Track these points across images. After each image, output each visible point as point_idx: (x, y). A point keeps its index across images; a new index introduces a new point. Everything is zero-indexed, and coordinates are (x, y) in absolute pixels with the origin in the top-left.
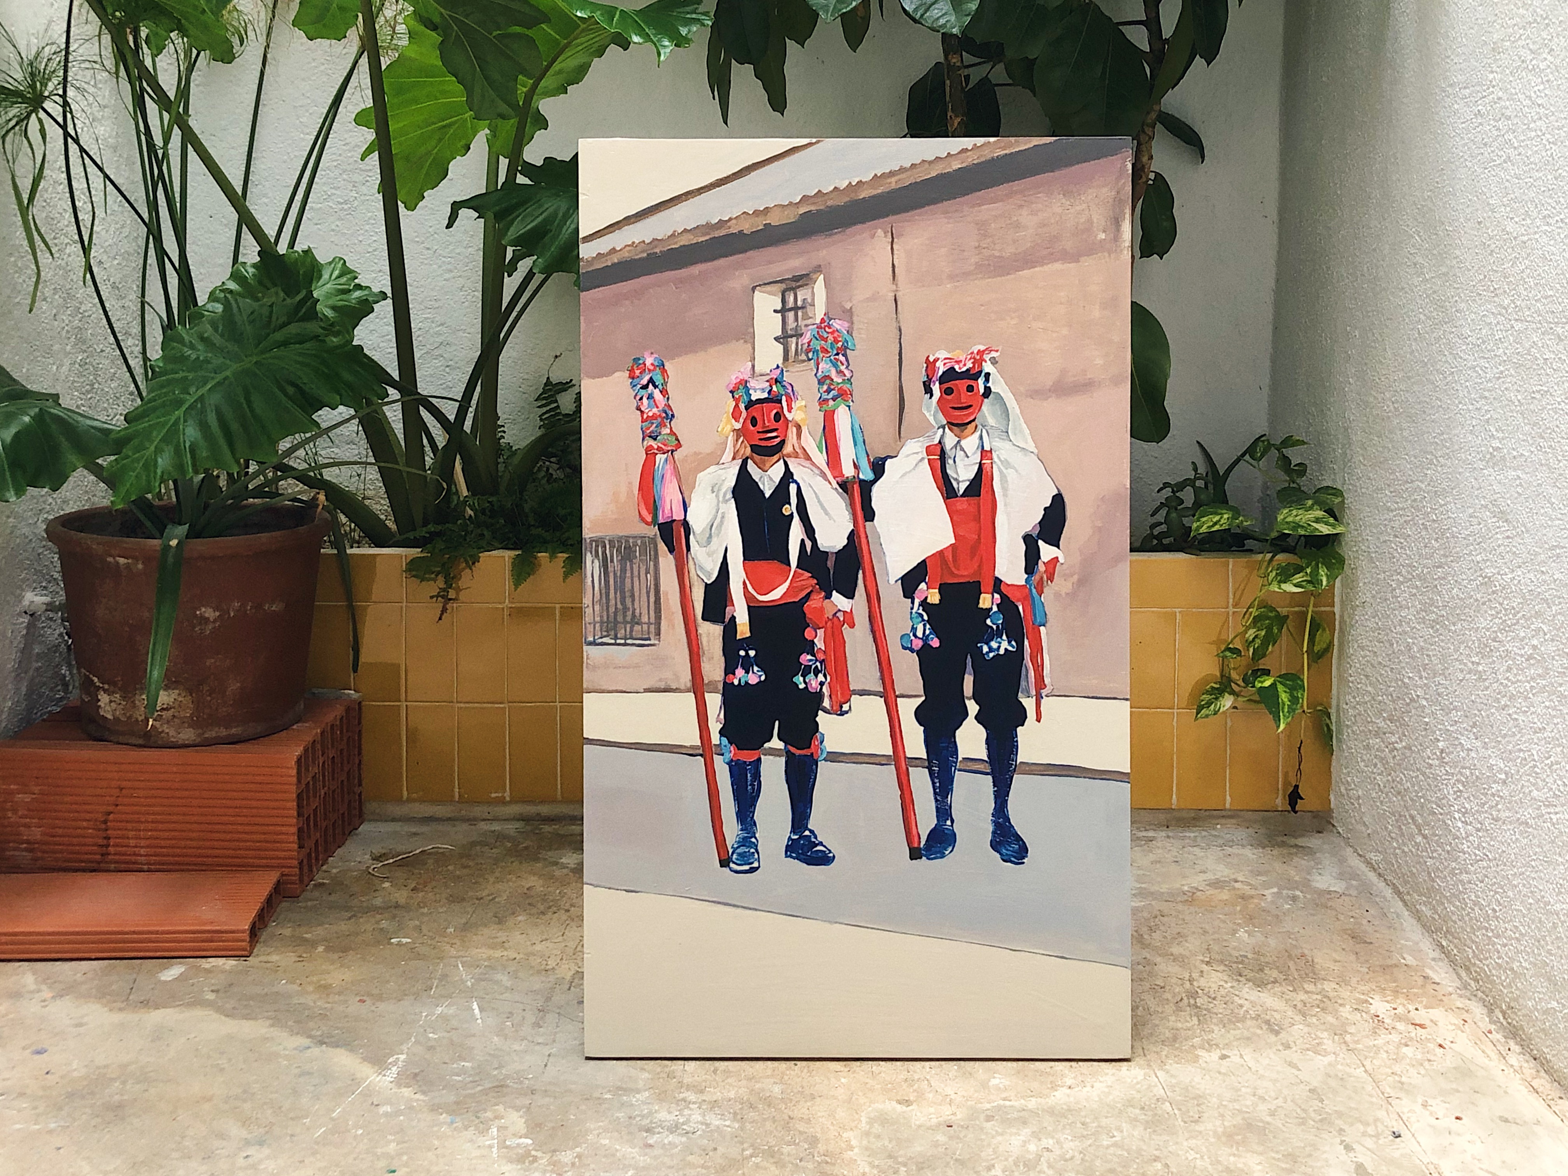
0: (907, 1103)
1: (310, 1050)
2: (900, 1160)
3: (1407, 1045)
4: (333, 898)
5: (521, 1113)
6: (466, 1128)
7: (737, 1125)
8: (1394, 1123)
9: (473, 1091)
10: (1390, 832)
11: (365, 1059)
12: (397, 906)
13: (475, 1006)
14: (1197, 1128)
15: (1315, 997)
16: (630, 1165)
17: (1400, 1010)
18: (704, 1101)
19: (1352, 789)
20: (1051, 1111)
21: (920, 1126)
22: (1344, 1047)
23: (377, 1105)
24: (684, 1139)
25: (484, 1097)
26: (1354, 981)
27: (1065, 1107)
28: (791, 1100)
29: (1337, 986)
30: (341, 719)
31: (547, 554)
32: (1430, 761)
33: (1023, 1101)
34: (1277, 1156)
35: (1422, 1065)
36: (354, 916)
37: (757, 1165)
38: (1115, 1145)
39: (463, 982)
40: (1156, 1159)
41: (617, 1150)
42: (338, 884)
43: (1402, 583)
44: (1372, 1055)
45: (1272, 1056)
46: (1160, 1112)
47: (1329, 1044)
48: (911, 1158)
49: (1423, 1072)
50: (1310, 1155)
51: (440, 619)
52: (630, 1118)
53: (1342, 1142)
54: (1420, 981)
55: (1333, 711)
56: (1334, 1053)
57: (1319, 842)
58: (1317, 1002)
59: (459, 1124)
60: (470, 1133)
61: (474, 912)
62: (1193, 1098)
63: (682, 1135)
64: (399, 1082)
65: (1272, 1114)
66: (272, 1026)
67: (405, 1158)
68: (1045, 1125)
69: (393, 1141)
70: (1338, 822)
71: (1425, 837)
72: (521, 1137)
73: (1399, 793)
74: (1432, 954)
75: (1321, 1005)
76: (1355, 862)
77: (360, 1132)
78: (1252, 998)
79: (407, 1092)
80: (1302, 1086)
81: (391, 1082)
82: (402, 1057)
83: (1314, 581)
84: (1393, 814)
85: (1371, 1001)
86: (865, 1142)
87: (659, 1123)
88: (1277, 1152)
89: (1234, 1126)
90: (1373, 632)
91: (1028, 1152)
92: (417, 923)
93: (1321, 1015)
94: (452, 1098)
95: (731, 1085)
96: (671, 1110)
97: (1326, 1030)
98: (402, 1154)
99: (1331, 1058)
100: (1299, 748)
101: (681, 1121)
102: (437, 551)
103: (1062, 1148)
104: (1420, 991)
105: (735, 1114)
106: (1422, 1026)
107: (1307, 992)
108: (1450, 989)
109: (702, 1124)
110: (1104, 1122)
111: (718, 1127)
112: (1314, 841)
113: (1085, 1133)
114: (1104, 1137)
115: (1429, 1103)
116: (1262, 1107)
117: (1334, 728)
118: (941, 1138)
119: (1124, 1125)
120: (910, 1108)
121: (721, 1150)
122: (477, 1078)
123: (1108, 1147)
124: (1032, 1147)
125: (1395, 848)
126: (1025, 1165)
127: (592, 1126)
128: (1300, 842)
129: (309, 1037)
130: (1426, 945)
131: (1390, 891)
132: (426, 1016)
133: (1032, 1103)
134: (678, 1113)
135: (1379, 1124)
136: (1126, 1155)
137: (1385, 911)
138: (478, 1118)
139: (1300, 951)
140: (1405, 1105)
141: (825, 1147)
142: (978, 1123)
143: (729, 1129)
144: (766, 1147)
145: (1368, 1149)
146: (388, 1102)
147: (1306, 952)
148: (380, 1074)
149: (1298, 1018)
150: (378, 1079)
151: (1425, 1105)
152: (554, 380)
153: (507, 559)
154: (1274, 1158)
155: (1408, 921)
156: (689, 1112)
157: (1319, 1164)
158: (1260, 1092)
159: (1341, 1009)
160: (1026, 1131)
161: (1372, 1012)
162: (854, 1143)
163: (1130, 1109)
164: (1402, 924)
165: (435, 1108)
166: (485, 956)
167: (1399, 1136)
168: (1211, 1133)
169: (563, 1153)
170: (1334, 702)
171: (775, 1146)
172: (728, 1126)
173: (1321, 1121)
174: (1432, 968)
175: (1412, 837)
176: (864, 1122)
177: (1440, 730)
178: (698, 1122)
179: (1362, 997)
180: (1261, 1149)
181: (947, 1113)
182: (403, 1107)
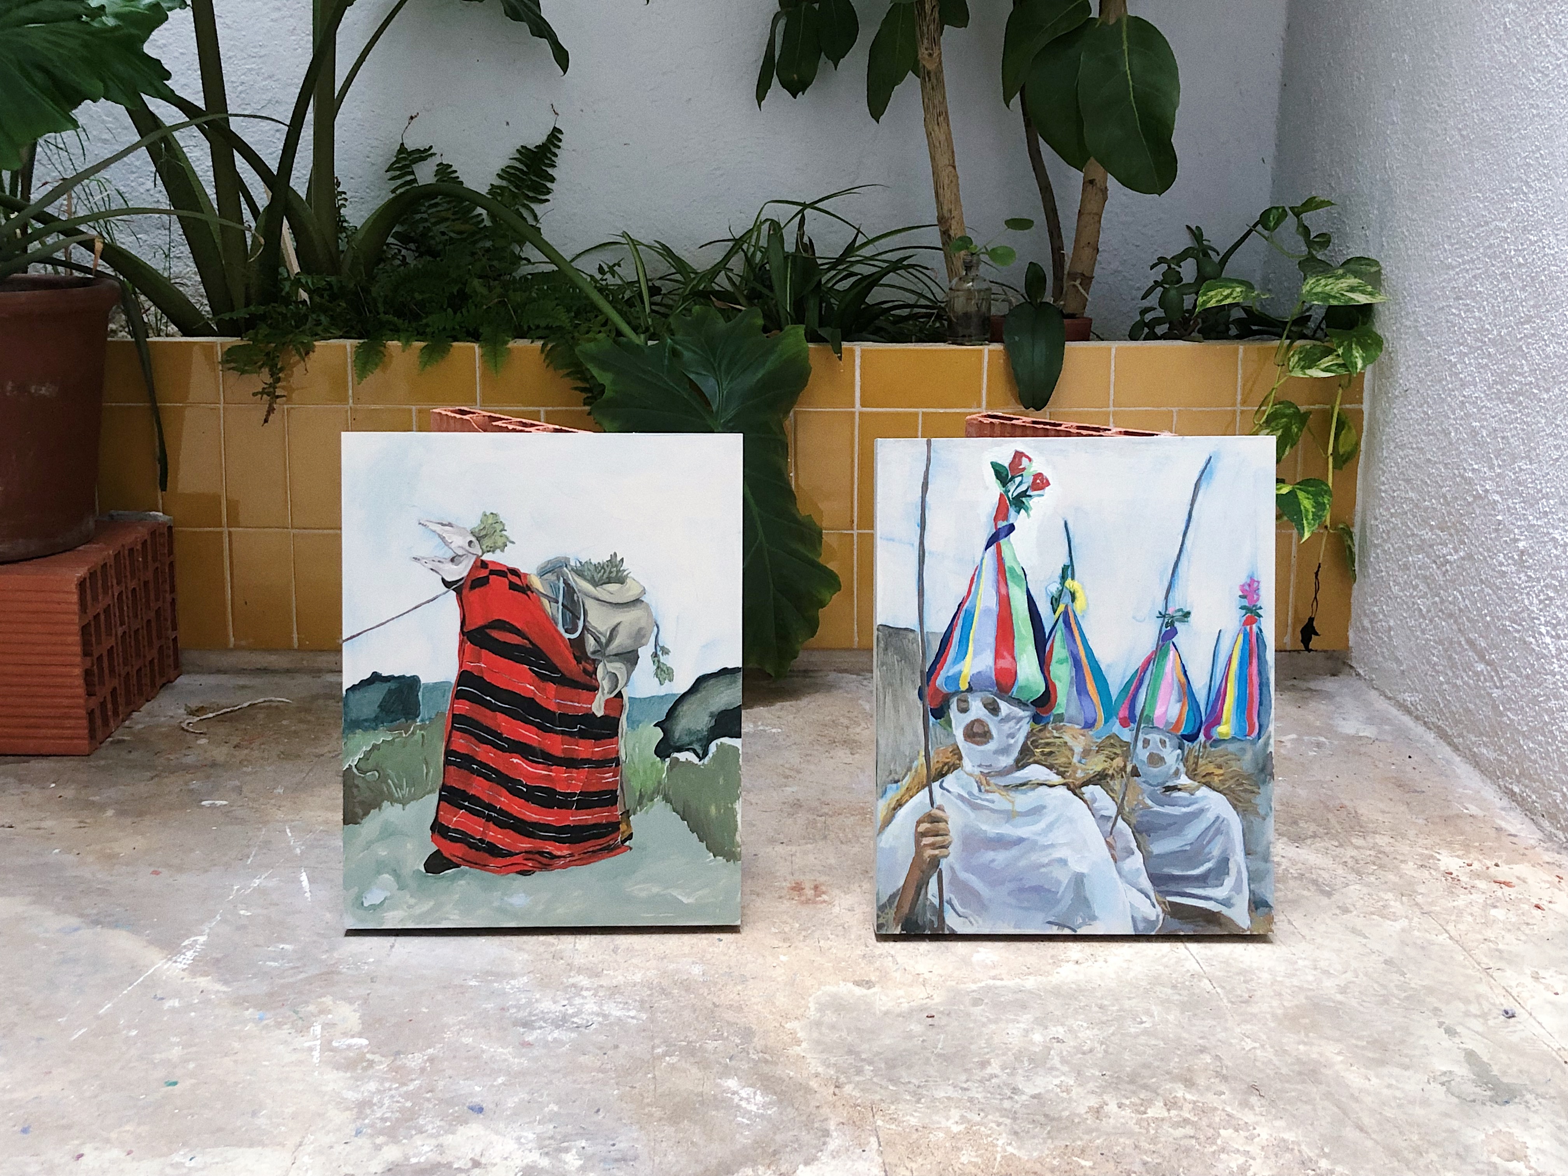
0: (869, 984)
1: (80, 932)
2: (863, 1056)
3: (1495, 907)
4: (134, 756)
5: (356, 1005)
6: (279, 1025)
7: (644, 1016)
8: (1503, 1000)
9: (291, 980)
10: (1435, 664)
11: (151, 942)
12: (214, 765)
13: (304, 877)
14: (1249, 1009)
15: (1368, 852)
16: (500, 1070)
17: (1476, 866)
18: (602, 986)
19: (1381, 621)
20: (1057, 992)
21: (886, 1013)
22: (1416, 909)
23: (162, 999)
24: (574, 1035)
25: (307, 987)
26: (1411, 833)
27: (1074, 986)
28: (716, 984)
29: (1392, 840)
30: (144, 543)
31: (400, 344)
32: (1503, 569)
33: (1017, 980)
34: (1360, 1043)
35: (1519, 929)
36: (156, 776)
37: (673, 1067)
38: (1146, 1032)
39: (291, 849)
40: (1203, 1050)
41: (483, 1051)
42: (142, 741)
43: (1466, 354)
44: (1453, 918)
45: (1328, 921)
46: (1197, 991)
47: (1396, 906)
48: (878, 1054)
49: (1523, 938)
50: (1402, 1042)
51: (266, 421)
52: (503, 1009)
53: (1441, 1024)
54: (1493, 833)
55: (1356, 530)
56: (1406, 917)
57: (1336, 686)
58: (1372, 858)
59: (271, 1022)
60: (283, 1033)
61: (311, 770)
62: (1238, 974)
63: (572, 1030)
64: (196, 968)
65: (1343, 990)
66: (34, 903)
67: (191, 1065)
68: (1051, 1008)
69: (178, 1044)
70: (1358, 663)
71: (1488, 663)
72: (353, 1036)
73: (1451, 615)
74: (1499, 804)
75: (1378, 862)
76: (1381, 704)
77: (134, 1033)
78: (1290, 855)
79: (203, 982)
80: (1373, 956)
81: (184, 970)
82: (202, 939)
83: (1347, 365)
84: (1440, 642)
85: (1438, 856)
86: (815, 1035)
87: (541, 1015)
88: (1359, 1038)
89: (1297, 1006)
90: (1419, 424)
91: (1034, 1044)
92: (237, 783)
93: (1380, 873)
94: (264, 988)
95: (636, 966)
96: (558, 999)
97: (1389, 891)
98: (187, 1061)
99: (1404, 923)
100: (1317, 574)
101: (570, 1011)
102: (260, 337)
103: (1077, 1037)
104: (1496, 845)
105: (642, 1002)
106: (1508, 884)
107: (1357, 848)
108: (1532, 842)
109: (598, 1015)
110: (1127, 1004)
111: (620, 1019)
112: (1329, 684)
113: (1105, 1018)
114: (1129, 1022)
115: (1541, 975)
116: (1328, 983)
117: (1356, 550)
118: (916, 1028)
119: (1153, 1007)
120: (872, 990)
121: (624, 1047)
122: (299, 964)
123: (1136, 1036)
124: (1037, 1037)
125: (1441, 683)
126: (1031, 1060)
127: (451, 1022)
128: (1312, 685)
129: (81, 915)
130: (1490, 793)
131: (1433, 735)
132: (238, 890)
133: (1030, 983)
134: (566, 1002)
135: (1484, 1002)
136: (1162, 1045)
137: (1431, 756)
138: (296, 1012)
139: (1338, 802)
140: (1510, 977)
141: (763, 1042)
142: (962, 1007)
143: (635, 1021)
144: (684, 1043)
145: (1477, 1032)
146: (177, 994)
147: (1346, 803)
148: (170, 959)
149: (1352, 877)
150: (166, 967)
151: (1536, 977)
152: (410, 147)
153: (349, 349)
154: (1357, 1046)
155: (1463, 769)
156: (582, 1001)
157: (1417, 1052)
158: (1323, 964)
159: (1403, 866)
160: (1026, 1018)
161: (1442, 869)
162: (801, 1035)
163: (1158, 988)
164: (1454, 771)
165: (240, 1002)
166: (320, 819)
167: (1513, 1016)
168: (1268, 1016)
169: (410, 1056)
170: (1358, 520)
171: (696, 1042)
172: (633, 1018)
173: (1407, 998)
174: (1503, 819)
175: (1468, 667)
176: (812, 1009)
177: (1519, 527)
178: (593, 1013)
179: (1426, 852)
180: (1337, 1034)
181: (921, 996)
182: (196, 1001)
